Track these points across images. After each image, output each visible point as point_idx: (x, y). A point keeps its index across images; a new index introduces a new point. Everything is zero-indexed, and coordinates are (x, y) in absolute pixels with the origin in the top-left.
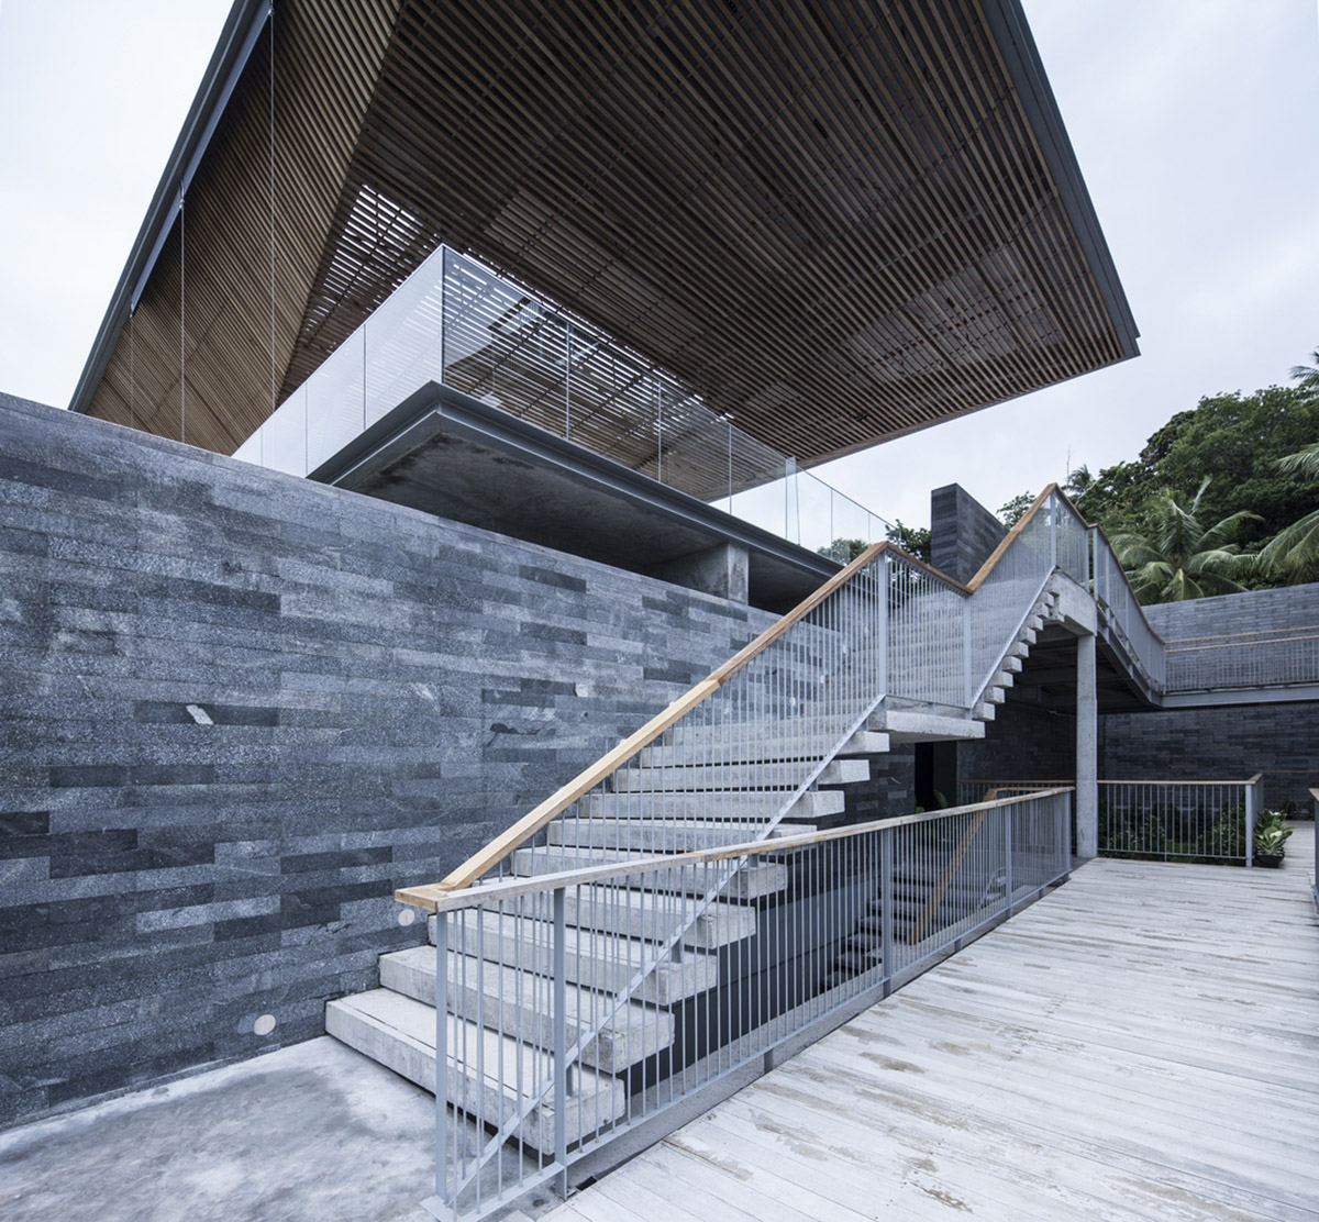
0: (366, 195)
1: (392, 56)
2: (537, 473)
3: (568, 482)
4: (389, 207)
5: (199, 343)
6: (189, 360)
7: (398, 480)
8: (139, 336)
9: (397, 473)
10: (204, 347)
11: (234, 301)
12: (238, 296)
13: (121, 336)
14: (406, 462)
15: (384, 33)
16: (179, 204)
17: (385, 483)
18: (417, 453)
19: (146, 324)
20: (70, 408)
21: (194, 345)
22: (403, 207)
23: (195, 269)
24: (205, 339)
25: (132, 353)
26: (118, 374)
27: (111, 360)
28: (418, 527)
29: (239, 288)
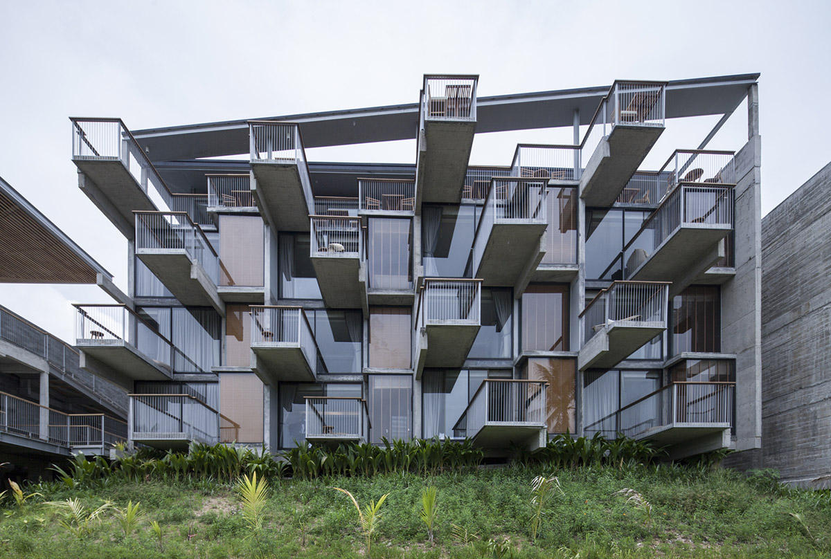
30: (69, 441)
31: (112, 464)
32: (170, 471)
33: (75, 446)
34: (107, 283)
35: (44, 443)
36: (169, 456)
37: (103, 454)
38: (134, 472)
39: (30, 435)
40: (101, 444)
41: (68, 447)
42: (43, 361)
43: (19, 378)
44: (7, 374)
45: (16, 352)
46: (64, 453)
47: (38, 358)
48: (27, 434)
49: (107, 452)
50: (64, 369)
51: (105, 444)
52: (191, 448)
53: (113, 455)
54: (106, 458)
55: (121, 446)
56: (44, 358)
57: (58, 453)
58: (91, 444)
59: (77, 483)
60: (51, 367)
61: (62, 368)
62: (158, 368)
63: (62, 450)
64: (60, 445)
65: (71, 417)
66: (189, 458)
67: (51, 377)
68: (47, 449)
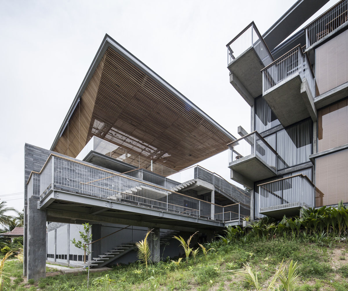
0: (96, 121)
1: (95, 106)
2: (107, 160)
3: (113, 162)
4: (99, 122)
5: (71, 142)
6: (69, 145)
7: (92, 161)
8: (61, 141)
9: (91, 160)
10: (72, 143)
11: (76, 136)
12: (77, 136)
13: (58, 141)
14: (92, 159)
15: (94, 104)
16: (67, 122)
17: (90, 161)
18: (92, 158)
19: (62, 140)
20: (50, 150)
21: (70, 143)
22: (101, 122)
23: (70, 131)
24: (72, 142)
25: (60, 144)
26: (57, 147)
27: (56, 145)
28: (91, 165)
29: (77, 134)
30: (223, 219)
31: (244, 229)
32: (288, 230)
33: (226, 222)
34: (242, 130)
35: (213, 222)
36: (284, 220)
37: (239, 224)
38: (261, 233)
39: (209, 218)
40: (238, 219)
41: (223, 223)
42: (212, 185)
43: (203, 196)
44: (200, 195)
45: (203, 183)
46: (222, 226)
47: (211, 184)
48: (207, 218)
49: (241, 223)
50: (220, 188)
51: (240, 219)
52: (302, 212)
53: (244, 224)
54: (241, 226)
55: (248, 219)
56: (213, 184)
57: (219, 226)
58: (231, 220)
59: (229, 241)
60: (215, 187)
61: (219, 187)
62: (270, 169)
63: (221, 224)
64: (220, 222)
65: (225, 207)
66: (301, 220)
67: (216, 192)
68: (215, 225)
